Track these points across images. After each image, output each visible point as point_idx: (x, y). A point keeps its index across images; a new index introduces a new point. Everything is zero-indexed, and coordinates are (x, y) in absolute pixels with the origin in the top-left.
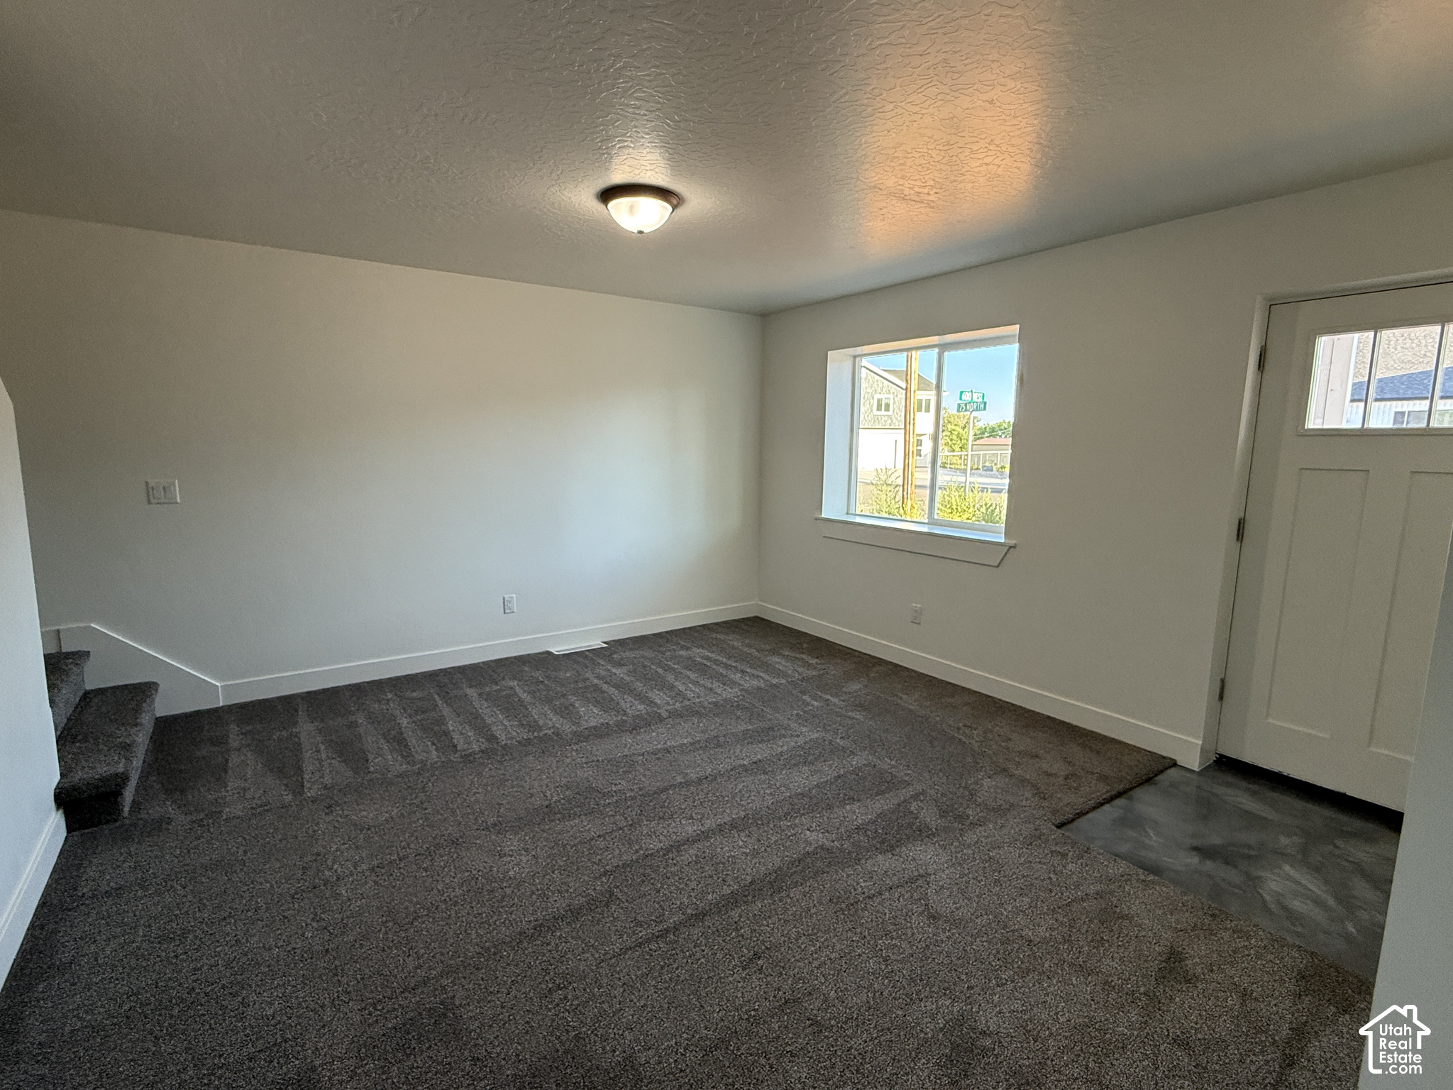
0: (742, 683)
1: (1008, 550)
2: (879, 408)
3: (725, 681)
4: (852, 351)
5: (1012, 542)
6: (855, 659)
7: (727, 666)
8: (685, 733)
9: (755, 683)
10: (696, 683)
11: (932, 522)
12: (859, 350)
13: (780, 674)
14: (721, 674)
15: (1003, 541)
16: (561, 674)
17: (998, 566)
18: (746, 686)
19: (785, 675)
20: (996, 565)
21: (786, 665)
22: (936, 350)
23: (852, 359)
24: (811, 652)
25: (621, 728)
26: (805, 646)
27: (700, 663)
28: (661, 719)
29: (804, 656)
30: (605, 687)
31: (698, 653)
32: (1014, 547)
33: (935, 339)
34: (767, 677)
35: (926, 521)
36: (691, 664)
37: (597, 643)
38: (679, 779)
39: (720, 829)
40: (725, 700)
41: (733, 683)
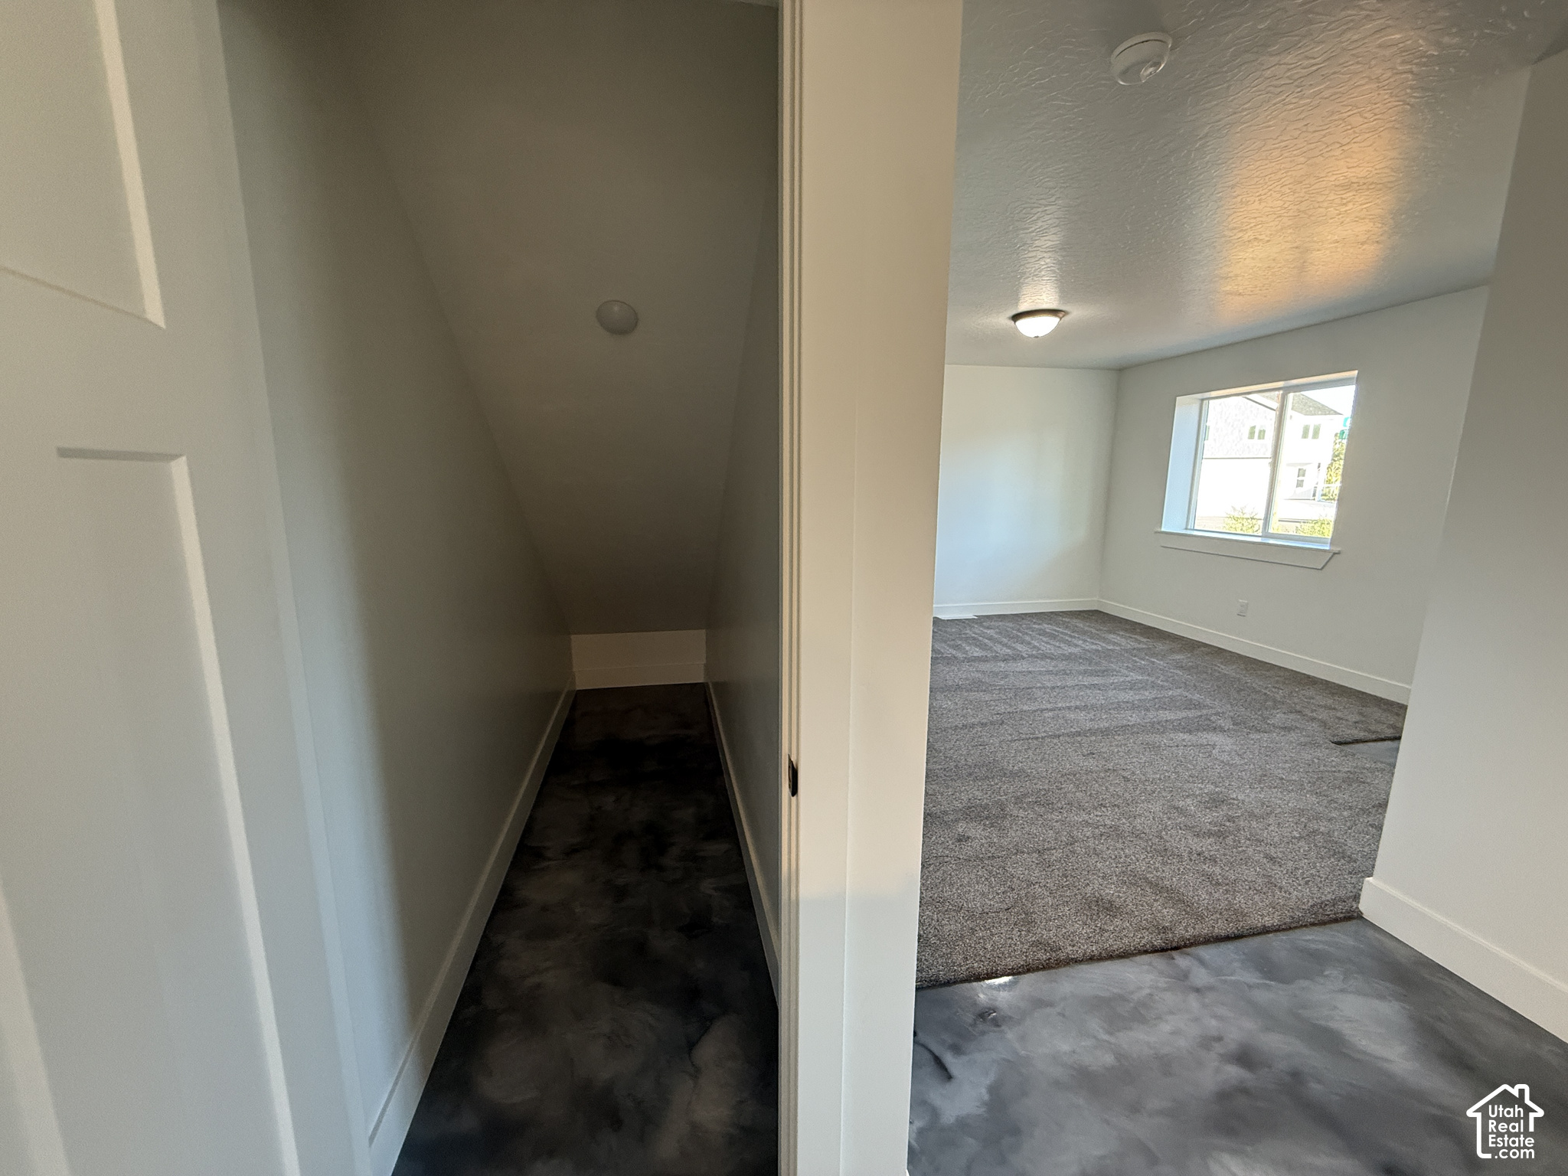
0: (1083, 645)
1: (1332, 556)
2: (1251, 435)
3: (1069, 644)
4: (1200, 396)
5: (1336, 549)
6: (1184, 642)
7: (1071, 636)
8: (1040, 666)
9: (1094, 647)
10: (1047, 643)
11: (1266, 535)
12: (1207, 395)
13: (1114, 644)
14: (1067, 640)
15: (1328, 548)
16: (949, 630)
17: (1323, 568)
18: (1087, 648)
19: (1120, 645)
20: (1320, 568)
21: (1120, 641)
22: (1281, 392)
23: (1199, 402)
24: (1141, 634)
25: (995, 658)
26: (1138, 630)
27: (1048, 633)
28: (1024, 658)
29: (1136, 636)
30: (981, 638)
31: (1047, 627)
32: (1339, 553)
33: (1281, 384)
34: (1104, 645)
35: (1260, 534)
36: (1043, 633)
37: (970, 616)
38: (1039, 685)
39: (1069, 708)
40: (1070, 653)
41: (1076, 646)
